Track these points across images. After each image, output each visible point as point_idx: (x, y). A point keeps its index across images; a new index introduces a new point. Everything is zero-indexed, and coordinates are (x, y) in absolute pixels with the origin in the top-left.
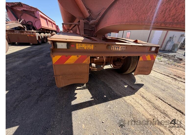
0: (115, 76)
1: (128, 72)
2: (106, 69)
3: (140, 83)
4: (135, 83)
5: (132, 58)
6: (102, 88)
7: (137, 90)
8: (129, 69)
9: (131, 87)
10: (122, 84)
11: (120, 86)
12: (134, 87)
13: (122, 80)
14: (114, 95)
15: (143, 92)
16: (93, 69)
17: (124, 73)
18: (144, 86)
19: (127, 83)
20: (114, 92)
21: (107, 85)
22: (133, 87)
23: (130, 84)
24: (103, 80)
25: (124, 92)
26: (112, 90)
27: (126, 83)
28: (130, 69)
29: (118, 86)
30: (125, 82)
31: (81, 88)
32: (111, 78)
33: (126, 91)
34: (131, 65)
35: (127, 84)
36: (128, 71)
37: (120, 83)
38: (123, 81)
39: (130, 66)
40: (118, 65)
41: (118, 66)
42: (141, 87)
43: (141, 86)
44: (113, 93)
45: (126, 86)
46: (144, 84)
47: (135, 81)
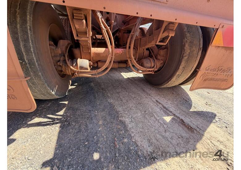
0: (144, 91)
1: (174, 82)
2: (128, 78)
3: (205, 110)
4: (191, 110)
5: (187, 46)
6: (101, 123)
7: (201, 132)
8: (178, 73)
9: (182, 122)
10: (158, 110)
11: (153, 118)
12: (191, 121)
13: (158, 100)
14: (129, 150)
15: (221, 139)
16: (78, 72)
17: (165, 86)
18: (217, 119)
19: (171, 110)
20: (130, 137)
21: (117, 112)
22: (187, 120)
23: (178, 112)
24: (112, 101)
25: (163, 136)
26: (126, 130)
27: (167, 109)
28: (179, 77)
29: (147, 116)
30: (166, 106)
31: (46, 120)
32: (133, 96)
33: (167, 134)
34: (183, 64)
35: (171, 112)
36: (174, 79)
37: (152, 109)
38: (160, 103)
39: (181, 67)
40: (149, 65)
41: (151, 68)
42: (211, 122)
43: (209, 117)
44: (126, 140)
45: (168, 119)
46: (215, 112)
47: (190, 105)
